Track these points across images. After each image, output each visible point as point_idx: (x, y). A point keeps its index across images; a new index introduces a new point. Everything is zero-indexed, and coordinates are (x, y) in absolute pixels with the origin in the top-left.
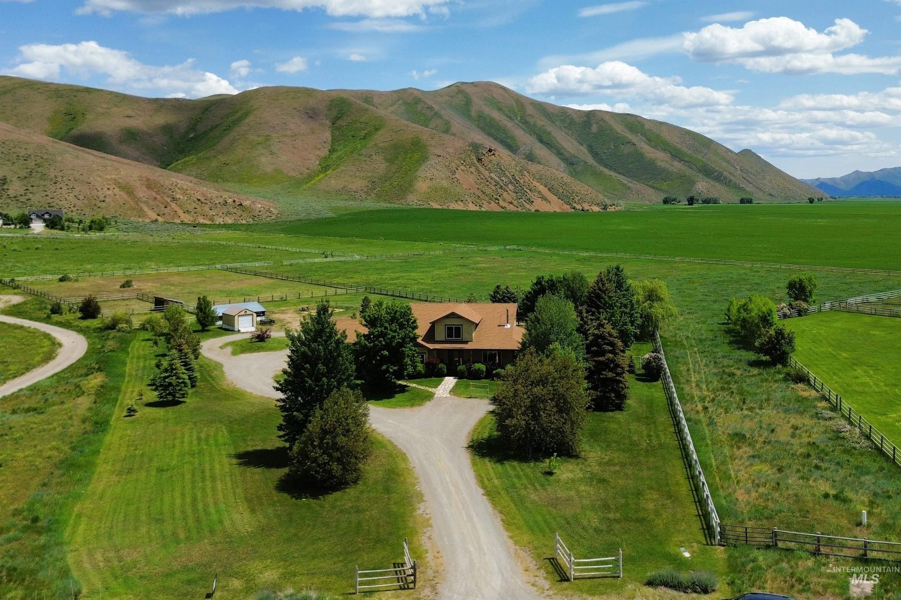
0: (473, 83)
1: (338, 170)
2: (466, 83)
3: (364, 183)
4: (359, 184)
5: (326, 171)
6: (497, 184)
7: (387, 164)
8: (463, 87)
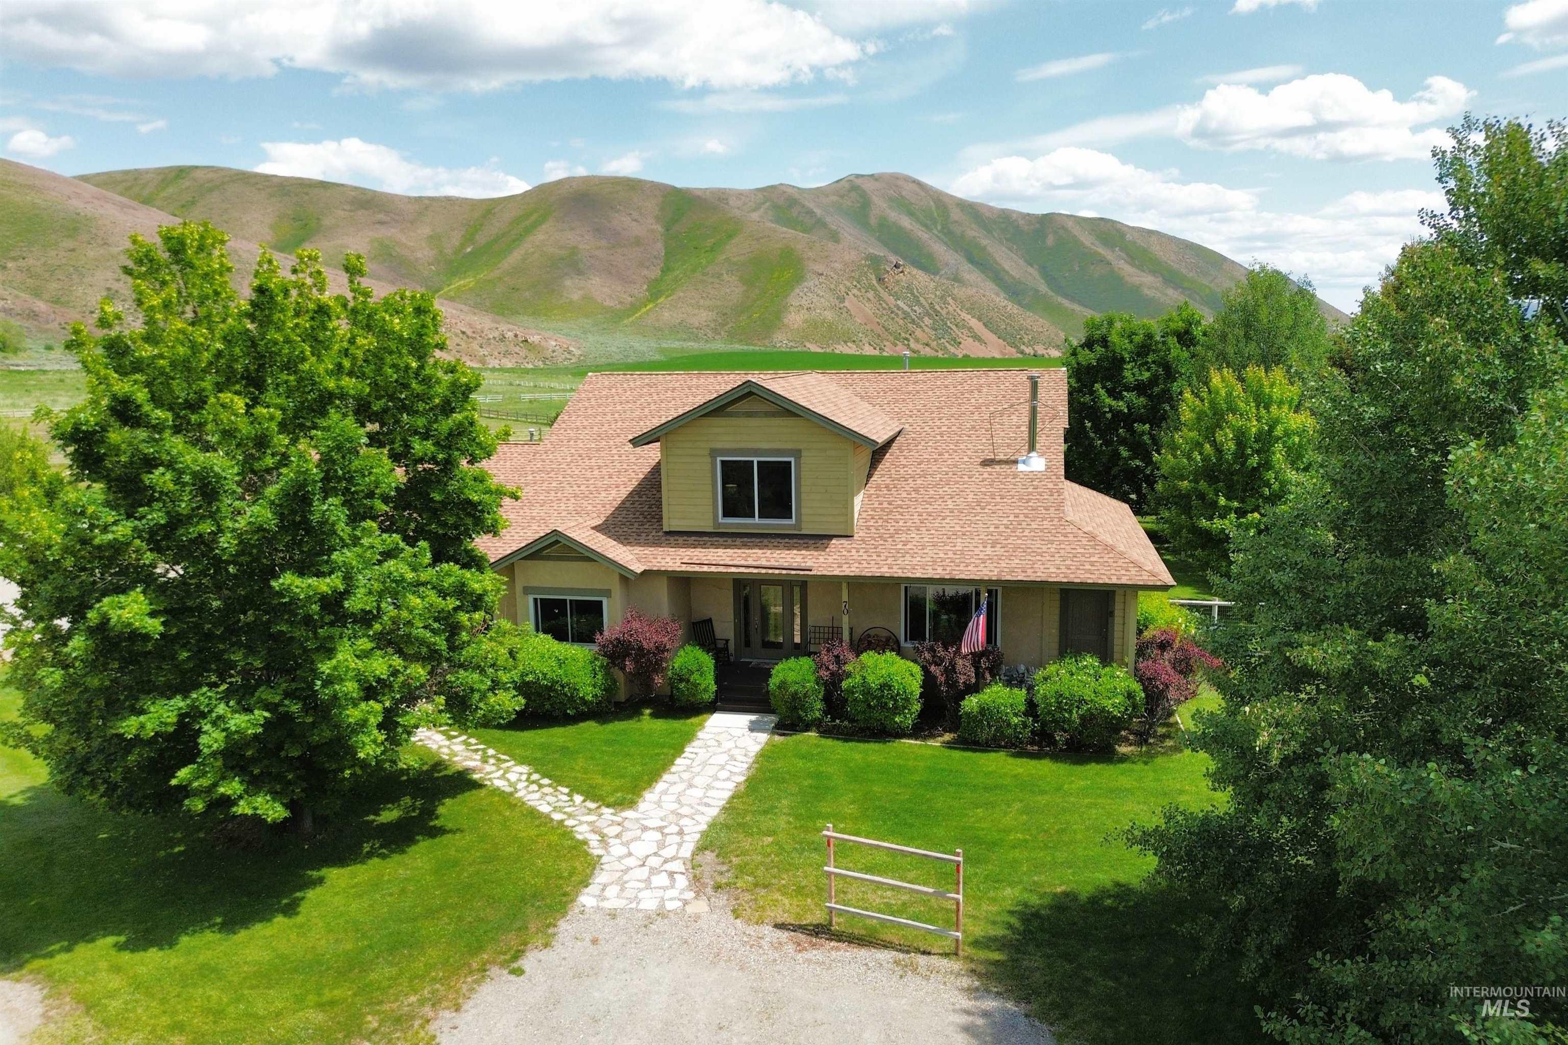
0: (872, 175)
1: (674, 297)
2: (863, 176)
3: (712, 315)
4: (703, 317)
5: (657, 299)
6: (906, 315)
7: (745, 288)
8: (858, 182)
